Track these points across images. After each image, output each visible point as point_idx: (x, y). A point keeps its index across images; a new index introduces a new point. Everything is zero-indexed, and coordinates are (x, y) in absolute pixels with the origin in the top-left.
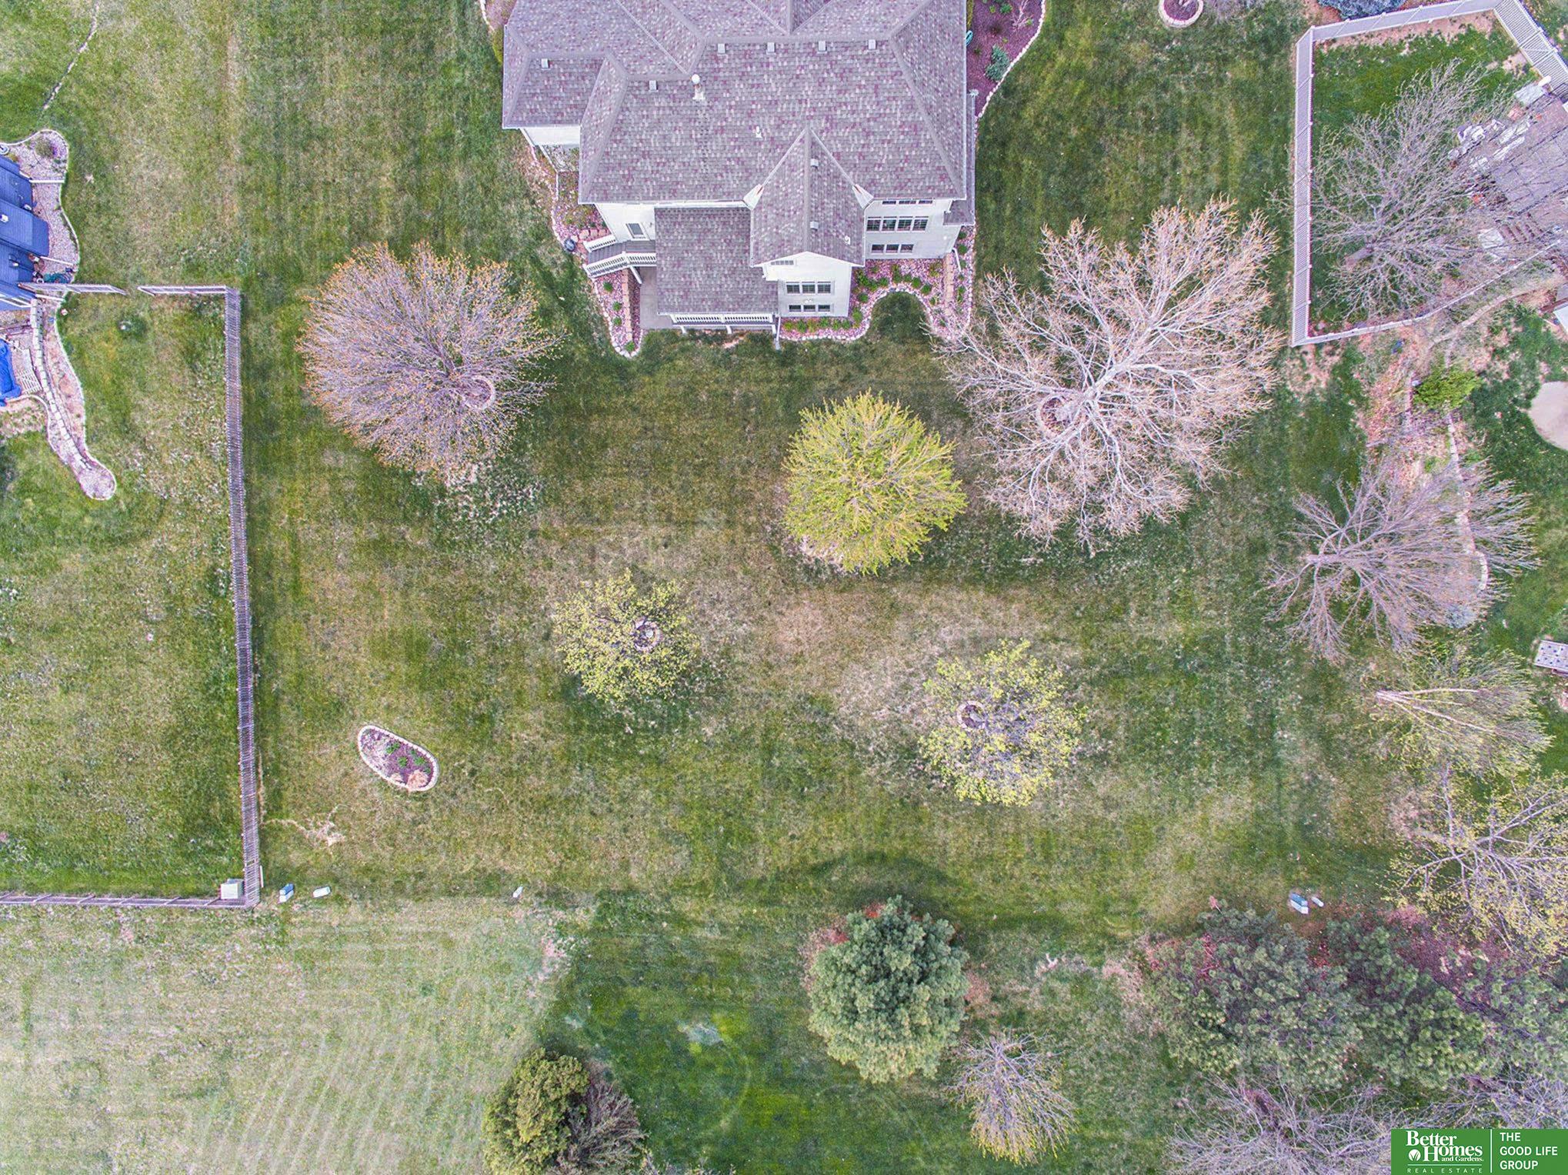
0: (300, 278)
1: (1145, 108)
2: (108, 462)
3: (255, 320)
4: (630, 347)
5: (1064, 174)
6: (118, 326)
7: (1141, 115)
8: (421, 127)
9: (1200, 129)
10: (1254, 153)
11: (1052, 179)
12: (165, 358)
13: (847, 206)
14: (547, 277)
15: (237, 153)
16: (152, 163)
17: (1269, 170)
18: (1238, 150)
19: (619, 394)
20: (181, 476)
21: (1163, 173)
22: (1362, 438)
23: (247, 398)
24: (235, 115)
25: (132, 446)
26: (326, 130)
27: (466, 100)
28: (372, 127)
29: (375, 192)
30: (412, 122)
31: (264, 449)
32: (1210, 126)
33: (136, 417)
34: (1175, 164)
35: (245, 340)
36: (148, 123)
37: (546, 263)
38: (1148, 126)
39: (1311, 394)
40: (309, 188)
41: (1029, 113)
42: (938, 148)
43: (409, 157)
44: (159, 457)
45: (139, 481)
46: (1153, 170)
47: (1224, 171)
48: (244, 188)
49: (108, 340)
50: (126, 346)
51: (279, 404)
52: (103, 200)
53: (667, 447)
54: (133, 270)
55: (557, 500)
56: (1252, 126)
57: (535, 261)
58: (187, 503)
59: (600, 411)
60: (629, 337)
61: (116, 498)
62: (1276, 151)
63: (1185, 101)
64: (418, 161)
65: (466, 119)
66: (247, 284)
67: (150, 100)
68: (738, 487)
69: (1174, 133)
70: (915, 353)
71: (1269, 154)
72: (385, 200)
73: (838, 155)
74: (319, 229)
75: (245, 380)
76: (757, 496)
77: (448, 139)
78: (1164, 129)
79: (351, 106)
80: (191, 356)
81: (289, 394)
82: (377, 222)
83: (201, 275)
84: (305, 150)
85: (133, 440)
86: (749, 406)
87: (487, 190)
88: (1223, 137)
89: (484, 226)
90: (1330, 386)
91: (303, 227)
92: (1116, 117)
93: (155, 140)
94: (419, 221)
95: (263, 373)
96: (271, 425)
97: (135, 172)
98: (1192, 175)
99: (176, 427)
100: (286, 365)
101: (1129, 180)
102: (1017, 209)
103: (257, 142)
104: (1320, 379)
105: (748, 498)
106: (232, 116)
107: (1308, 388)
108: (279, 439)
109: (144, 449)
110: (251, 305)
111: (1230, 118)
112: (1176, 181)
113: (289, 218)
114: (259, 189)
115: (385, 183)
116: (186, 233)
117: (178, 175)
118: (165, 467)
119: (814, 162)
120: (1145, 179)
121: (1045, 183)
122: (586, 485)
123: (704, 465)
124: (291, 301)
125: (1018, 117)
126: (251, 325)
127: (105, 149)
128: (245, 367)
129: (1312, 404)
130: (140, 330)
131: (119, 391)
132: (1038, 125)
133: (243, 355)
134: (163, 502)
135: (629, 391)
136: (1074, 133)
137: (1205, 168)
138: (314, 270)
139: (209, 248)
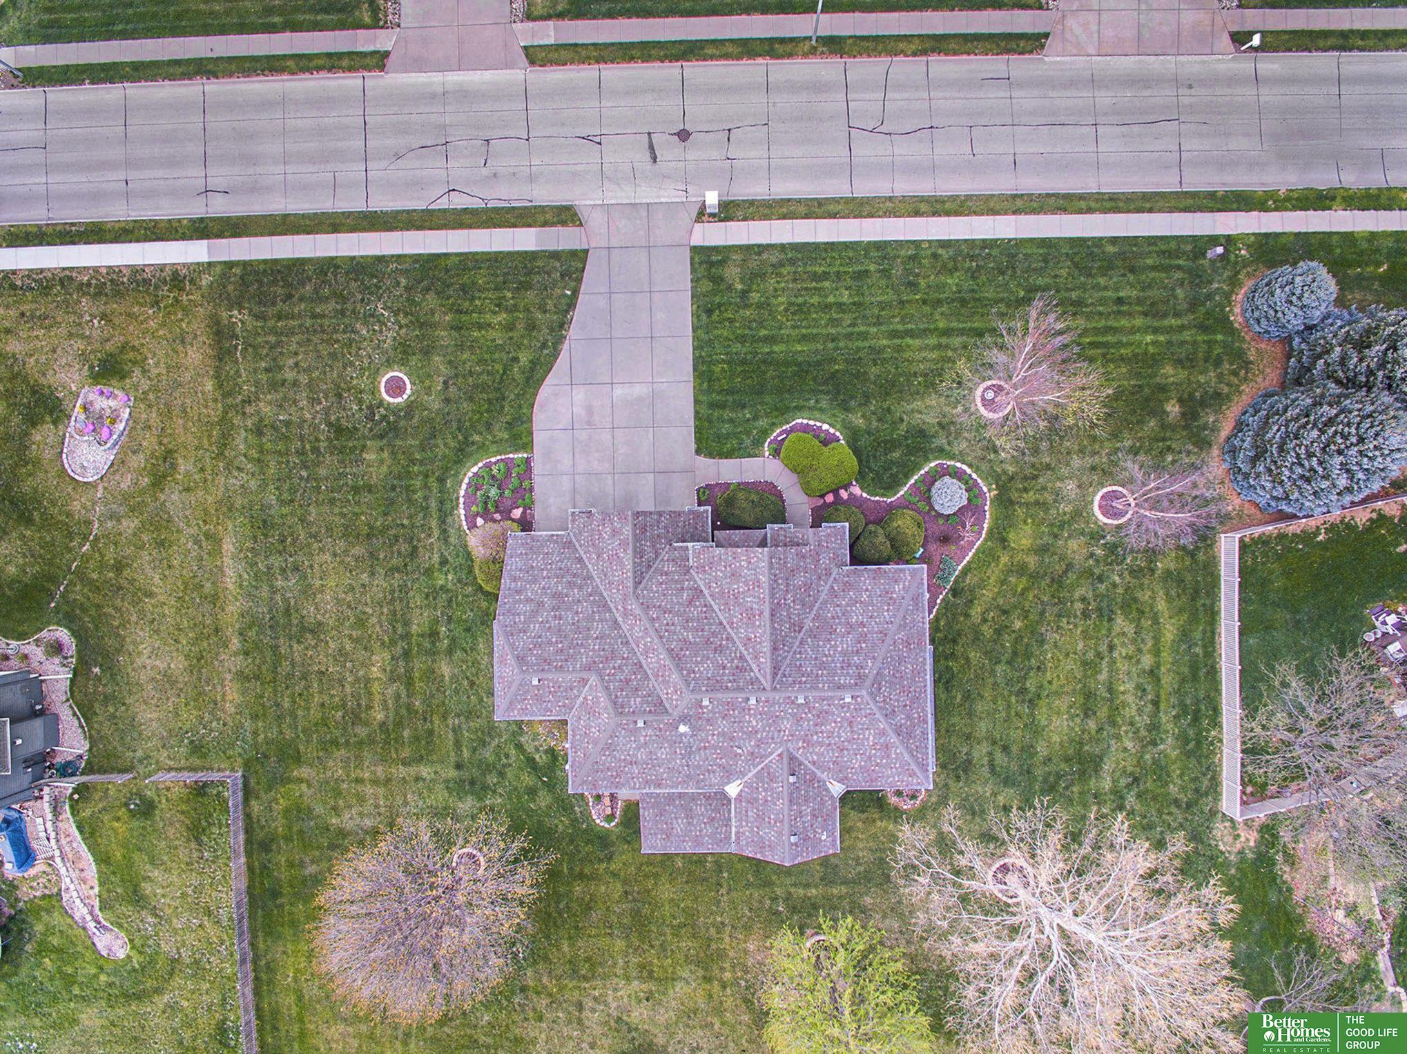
0: (298, 759)
1: (1083, 599)
2: (120, 926)
3: (257, 798)
4: (610, 818)
5: (1009, 663)
6: (126, 805)
7: (1079, 606)
8: (406, 624)
9: (1134, 614)
10: (1184, 635)
11: (999, 669)
12: (171, 832)
13: (822, 803)
14: (531, 761)
15: (235, 643)
16: (154, 653)
17: (1198, 650)
18: (1169, 632)
19: (601, 861)
20: (190, 938)
21: (1099, 656)
22: (1289, 890)
23: (250, 868)
24: (233, 608)
25: (144, 913)
26: (320, 624)
27: (450, 601)
28: (361, 623)
29: (368, 681)
30: (399, 619)
31: (268, 915)
32: (1143, 612)
33: (147, 888)
34: (1111, 648)
35: (248, 816)
36: (149, 617)
37: (529, 748)
38: (1086, 615)
39: (1241, 852)
40: (304, 677)
41: (976, 611)
42: (907, 757)
43: (398, 650)
44: (169, 921)
45: (151, 942)
46: (1091, 655)
47: (1156, 652)
48: (241, 676)
49: (118, 819)
50: (136, 824)
51: (284, 875)
52: (109, 690)
53: (646, 910)
54: (140, 753)
55: (546, 959)
56: (1181, 610)
57: (519, 746)
58: (197, 962)
59: (581, 876)
60: (609, 811)
61: (128, 957)
62: (1204, 632)
63: (1120, 591)
64: (407, 654)
65: (450, 619)
66: (247, 765)
67: (151, 595)
68: (714, 946)
69: (1110, 620)
70: (874, 821)
71: (1198, 635)
72: (376, 688)
73: (814, 763)
74: (315, 714)
75: (249, 854)
76: (731, 954)
77: (433, 635)
78: (1101, 616)
79: (339, 602)
80: (197, 832)
81: (291, 865)
82: (369, 707)
83: (204, 756)
84: (299, 642)
85: (142, 908)
86: (721, 871)
87: (472, 684)
88: (1155, 621)
89: (470, 714)
90: (1259, 843)
91: (300, 713)
92: (1056, 610)
93: (157, 632)
94: (409, 707)
95: (266, 846)
96: (275, 894)
97: (139, 662)
98: (1128, 658)
99: (184, 895)
100: (289, 839)
101: (1069, 665)
102: (967, 697)
103: (252, 633)
104: (1250, 838)
105: (722, 954)
106: (230, 608)
107: (1238, 846)
108: (282, 906)
109: (157, 916)
110: (253, 782)
111: (1161, 605)
112: (1113, 662)
113: (287, 705)
114: (257, 678)
115: (375, 672)
116: (189, 717)
117: (178, 664)
118: (176, 931)
119: (792, 779)
120: (1085, 663)
121: (993, 671)
122: (571, 946)
123: (680, 926)
124: (290, 780)
125: (967, 616)
126: (253, 803)
127: (110, 642)
128: (249, 841)
129: (1243, 860)
130: (147, 809)
131: (130, 863)
132: (985, 620)
133: (247, 832)
134: (174, 961)
135: (610, 859)
136: (1018, 624)
137: (1140, 650)
138: (309, 750)
139: (211, 730)
